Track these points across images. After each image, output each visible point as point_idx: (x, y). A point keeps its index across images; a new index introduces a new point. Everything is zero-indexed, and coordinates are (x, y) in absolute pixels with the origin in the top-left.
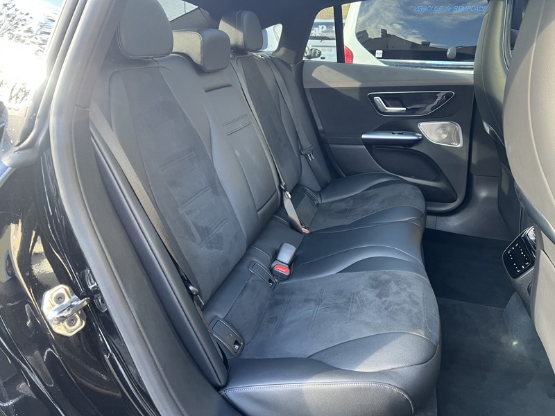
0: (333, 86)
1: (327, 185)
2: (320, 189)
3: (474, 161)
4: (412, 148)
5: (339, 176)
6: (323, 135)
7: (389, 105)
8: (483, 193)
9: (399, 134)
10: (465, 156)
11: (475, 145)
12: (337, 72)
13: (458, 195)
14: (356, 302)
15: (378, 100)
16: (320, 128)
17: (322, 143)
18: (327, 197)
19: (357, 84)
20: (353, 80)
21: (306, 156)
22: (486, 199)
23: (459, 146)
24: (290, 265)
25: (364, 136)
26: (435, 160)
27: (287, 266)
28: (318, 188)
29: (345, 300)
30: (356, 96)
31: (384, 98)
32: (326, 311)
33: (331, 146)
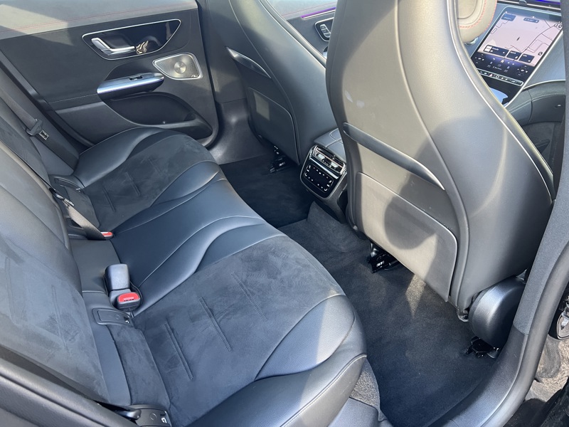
0: (28, 32)
1: (78, 162)
2: (73, 171)
3: (217, 89)
4: (154, 91)
5: (85, 147)
6: (42, 101)
7: (112, 45)
8: (233, 120)
9: (138, 78)
10: (207, 86)
11: (214, 73)
12: (28, 13)
13: (213, 127)
14: (253, 294)
15: (97, 41)
16: (32, 92)
17: (46, 112)
18: (88, 178)
19: (63, 25)
20: (54, 19)
21: (37, 136)
22: (239, 124)
23: (200, 77)
24: (131, 288)
25: (100, 91)
26: (181, 98)
27: (129, 290)
28: (70, 171)
29: (238, 296)
30: (66, 40)
31: (104, 37)
32: (229, 319)
33: (58, 112)
